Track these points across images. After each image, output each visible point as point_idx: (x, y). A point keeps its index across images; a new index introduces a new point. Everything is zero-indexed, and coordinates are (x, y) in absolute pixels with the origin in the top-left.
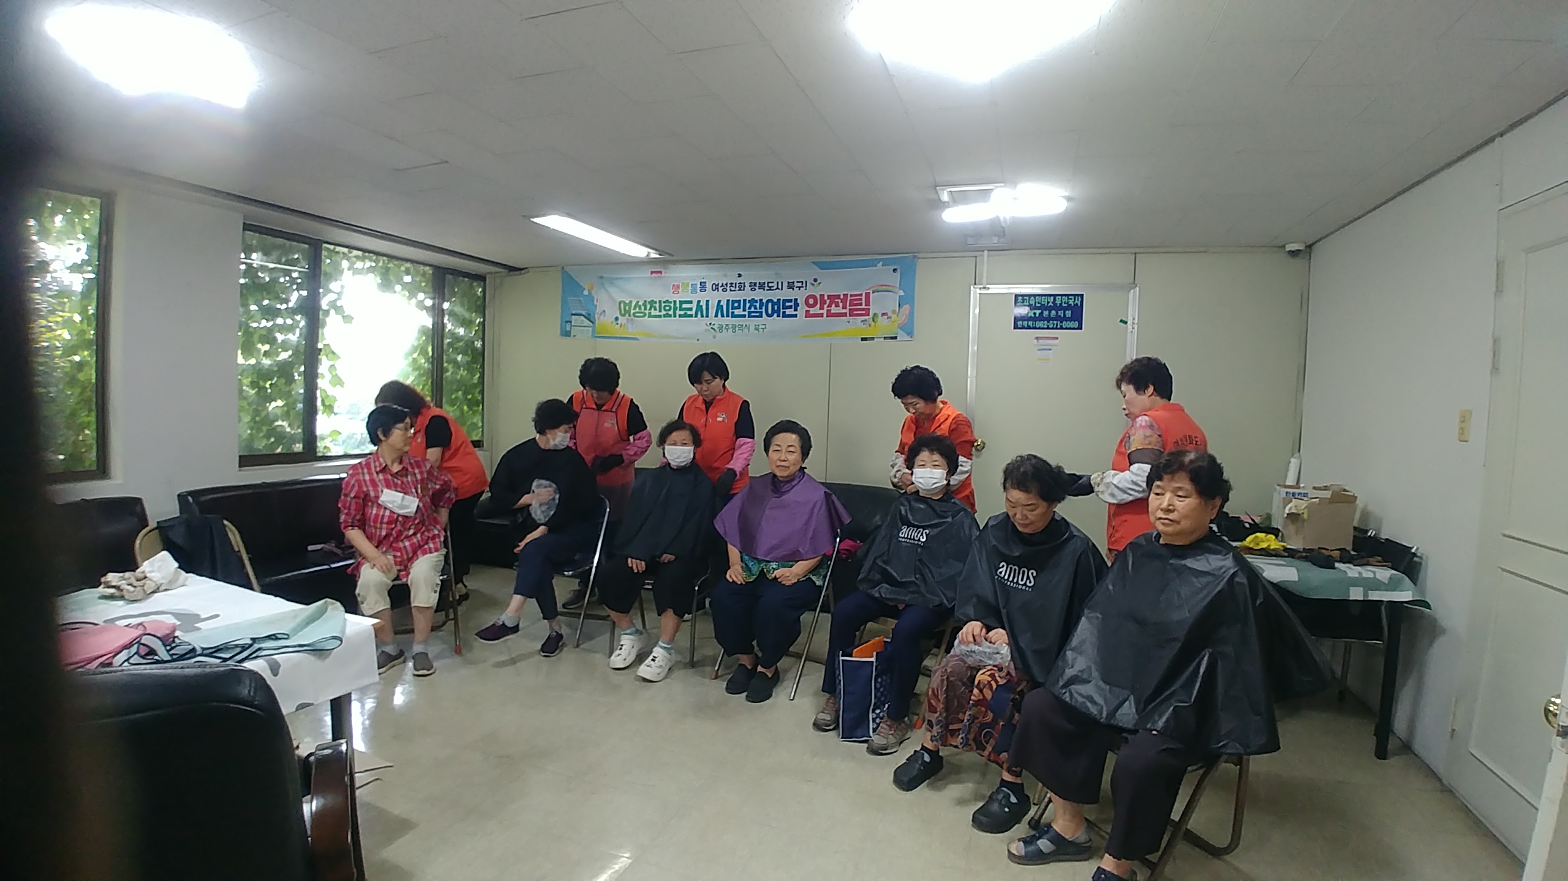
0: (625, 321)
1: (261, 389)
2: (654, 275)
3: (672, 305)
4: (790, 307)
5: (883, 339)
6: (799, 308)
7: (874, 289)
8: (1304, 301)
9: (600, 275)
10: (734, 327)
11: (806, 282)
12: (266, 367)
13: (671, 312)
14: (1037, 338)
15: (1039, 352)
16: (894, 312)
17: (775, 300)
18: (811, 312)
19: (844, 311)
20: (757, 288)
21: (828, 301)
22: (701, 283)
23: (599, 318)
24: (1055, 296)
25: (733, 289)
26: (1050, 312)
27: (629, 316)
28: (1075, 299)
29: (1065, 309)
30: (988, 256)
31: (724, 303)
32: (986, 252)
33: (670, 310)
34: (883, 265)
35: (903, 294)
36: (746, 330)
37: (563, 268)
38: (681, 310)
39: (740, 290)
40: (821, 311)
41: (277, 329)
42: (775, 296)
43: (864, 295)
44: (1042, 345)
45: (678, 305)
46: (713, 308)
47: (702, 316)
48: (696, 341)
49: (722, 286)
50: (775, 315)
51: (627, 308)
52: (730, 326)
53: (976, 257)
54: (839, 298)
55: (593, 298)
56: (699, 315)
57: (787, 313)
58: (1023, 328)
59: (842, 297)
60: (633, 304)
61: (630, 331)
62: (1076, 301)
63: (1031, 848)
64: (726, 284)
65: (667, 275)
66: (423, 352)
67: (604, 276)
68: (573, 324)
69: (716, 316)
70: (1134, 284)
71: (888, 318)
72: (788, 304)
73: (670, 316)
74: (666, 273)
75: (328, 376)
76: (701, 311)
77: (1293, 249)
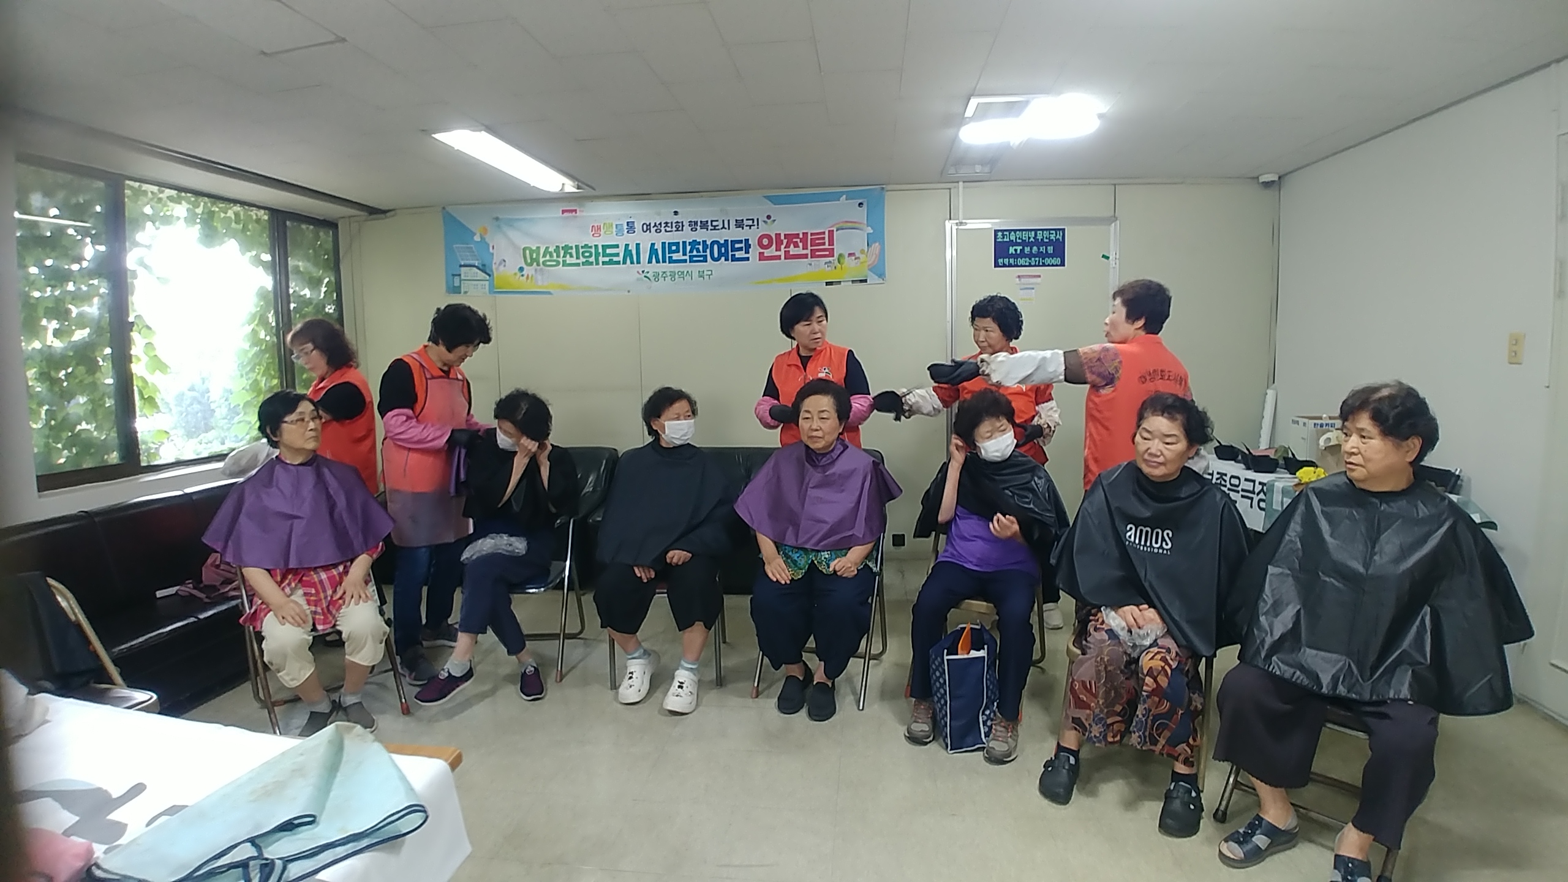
0: (533, 272)
1: (54, 382)
2: (566, 214)
3: (593, 250)
4: (740, 249)
5: (851, 283)
6: (750, 250)
7: (837, 226)
8: (1275, 234)
9: (495, 216)
10: (673, 275)
11: (758, 220)
12: (59, 351)
13: (592, 259)
14: (1019, 277)
15: (1022, 291)
16: (862, 252)
17: (722, 242)
18: (765, 255)
19: (805, 252)
20: (698, 228)
21: (785, 242)
22: (628, 223)
23: (497, 269)
24: (1036, 230)
25: (668, 229)
26: (1031, 249)
27: (538, 265)
28: (1056, 234)
29: (1046, 245)
30: (964, 188)
31: (658, 246)
32: (961, 184)
33: (591, 256)
34: (846, 199)
35: (872, 231)
36: (688, 278)
37: (444, 208)
38: (605, 256)
39: (677, 230)
40: (778, 253)
41: (68, 298)
42: (722, 236)
43: (827, 233)
44: (1024, 284)
45: (600, 250)
46: (645, 252)
47: (632, 263)
48: (626, 293)
49: (655, 225)
50: (723, 258)
51: (534, 256)
52: (668, 274)
53: (950, 189)
54: (798, 238)
55: (489, 245)
56: (628, 261)
57: (737, 256)
58: (1004, 266)
59: (801, 236)
60: (542, 251)
61: (540, 283)
62: (1058, 236)
63: (1249, 847)
64: (660, 224)
65: (584, 214)
66: (263, 321)
67: (500, 217)
68: (463, 277)
69: (650, 262)
70: (1114, 218)
71: (856, 259)
72: (737, 246)
73: (591, 263)
74: (583, 211)
75: (145, 359)
76: (630, 256)
77: (1267, 180)
